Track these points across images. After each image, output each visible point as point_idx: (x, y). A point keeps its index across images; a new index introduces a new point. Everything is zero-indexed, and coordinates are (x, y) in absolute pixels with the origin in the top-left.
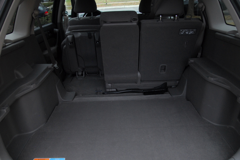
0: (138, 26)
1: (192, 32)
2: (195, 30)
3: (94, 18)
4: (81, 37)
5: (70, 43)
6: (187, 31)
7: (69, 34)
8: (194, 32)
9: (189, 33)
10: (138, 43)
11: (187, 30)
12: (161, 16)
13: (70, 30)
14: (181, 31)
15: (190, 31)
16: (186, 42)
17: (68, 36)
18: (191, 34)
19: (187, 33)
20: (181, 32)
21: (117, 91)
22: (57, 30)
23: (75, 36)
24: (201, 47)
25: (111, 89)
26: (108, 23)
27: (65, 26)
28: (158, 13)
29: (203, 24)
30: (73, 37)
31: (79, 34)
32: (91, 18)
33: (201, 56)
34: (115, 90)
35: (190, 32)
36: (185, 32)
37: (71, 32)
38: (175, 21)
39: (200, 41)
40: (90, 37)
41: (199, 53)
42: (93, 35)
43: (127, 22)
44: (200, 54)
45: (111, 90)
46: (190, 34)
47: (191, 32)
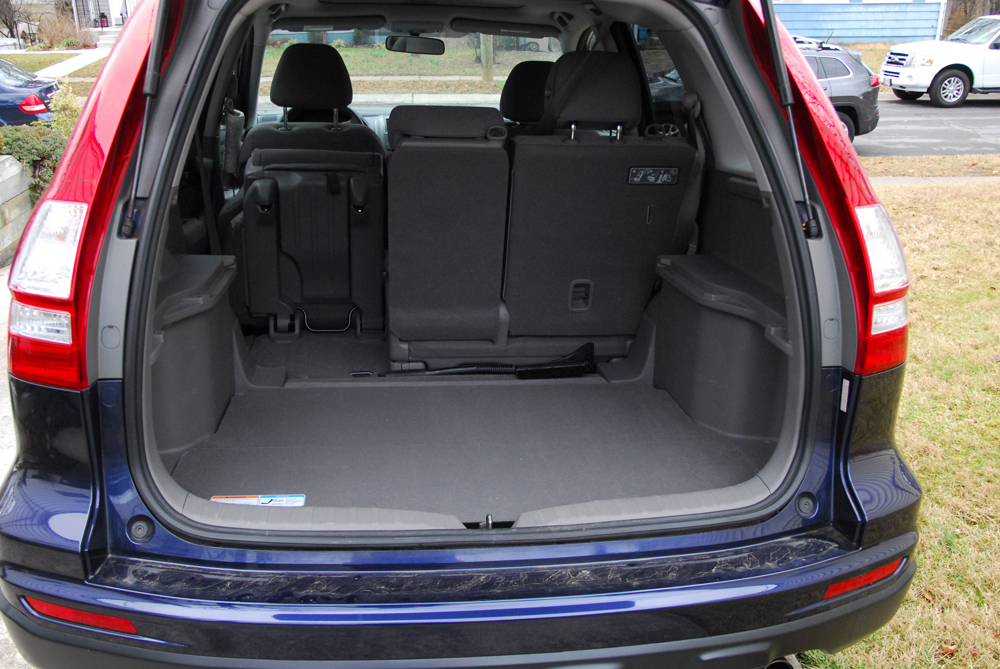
0: (505, 152)
1: (666, 176)
2: (674, 171)
3: (342, 127)
4: (301, 188)
5: (263, 207)
6: (650, 174)
7: (260, 177)
8: (673, 177)
9: (657, 179)
10: (505, 205)
11: (651, 171)
12: (573, 126)
13: (259, 162)
14: (634, 172)
15: (660, 174)
16: (650, 207)
17: (257, 184)
18: (664, 184)
19: (651, 179)
20: (635, 175)
21: (427, 368)
23: (280, 185)
24: (696, 226)
25: (409, 362)
26: (415, 140)
28: (565, 116)
29: (697, 155)
30: (275, 190)
31: (296, 179)
32: (330, 127)
33: (699, 251)
34: (420, 365)
35: (661, 176)
36: (645, 177)
37: (267, 170)
38: (616, 144)
39: (690, 206)
40: (333, 189)
41: (691, 245)
42: (343, 183)
43: (472, 138)
44: (693, 247)
45: (406, 366)
46: (659, 182)
47: (663, 178)
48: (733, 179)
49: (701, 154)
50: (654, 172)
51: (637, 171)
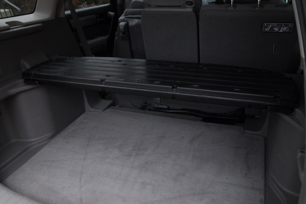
0: (194, 14)
1: (285, 28)
2: (290, 25)
5: (122, 33)
6: (275, 27)
7: (123, 21)
8: (290, 29)
9: (279, 30)
11: (276, 25)
13: (126, 14)
14: (266, 25)
15: (282, 26)
16: (275, 45)
17: (121, 24)
18: (284, 33)
19: (276, 29)
20: (266, 27)
21: (169, 109)
22: (112, 13)
23: (130, 24)
25: (161, 105)
26: (152, 8)
30: (127, 25)
34: (166, 107)
35: (282, 28)
36: (272, 28)
38: (257, 8)
43: (179, 6)
46: (281, 31)
50: (278, 25)
51: (267, 25)
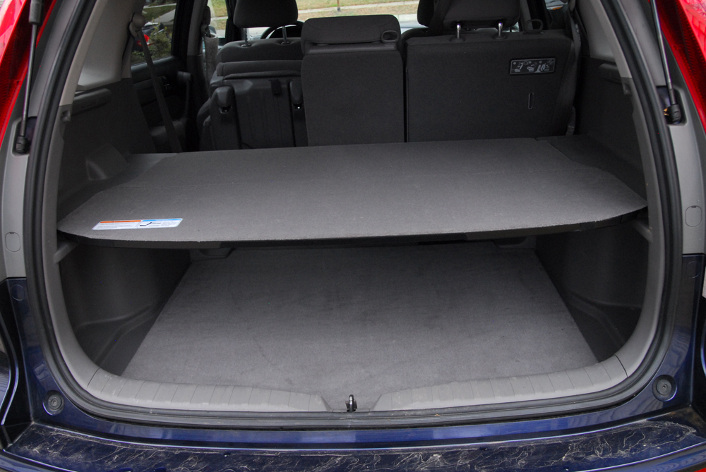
0: (398, 54)
1: (544, 66)
2: (551, 61)
3: (290, 41)
4: (253, 92)
5: (224, 109)
6: (529, 65)
7: (221, 85)
8: (551, 66)
9: (536, 70)
10: (402, 100)
11: (530, 62)
12: (458, 26)
13: (222, 73)
14: (515, 63)
15: (539, 64)
16: (531, 94)
17: (218, 91)
18: (543, 73)
19: (531, 69)
20: (515, 67)
22: (185, 75)
23: (236, 91)
24: (574, 109)
26: (321, 47)
27: (209, 64)
28: (451, 16)
29: (572, 45)
30: (232, 93)
31: (248, 85)
32: (280, 42)
33: (577, 132)
35: (540, 66)
36: (525, 68)
37: (226, 79)
38: (498, 39)
39: (568, 91)
40: (277, 91)
41: (569, 126)
42: (284, 86)
43: (370, 42)
44: (571, 128)
46: (538, 71)
47: (542, 68)
48: (605, 66)
49: (576, 43)
50: (533, 62)
51: (518, 63)
